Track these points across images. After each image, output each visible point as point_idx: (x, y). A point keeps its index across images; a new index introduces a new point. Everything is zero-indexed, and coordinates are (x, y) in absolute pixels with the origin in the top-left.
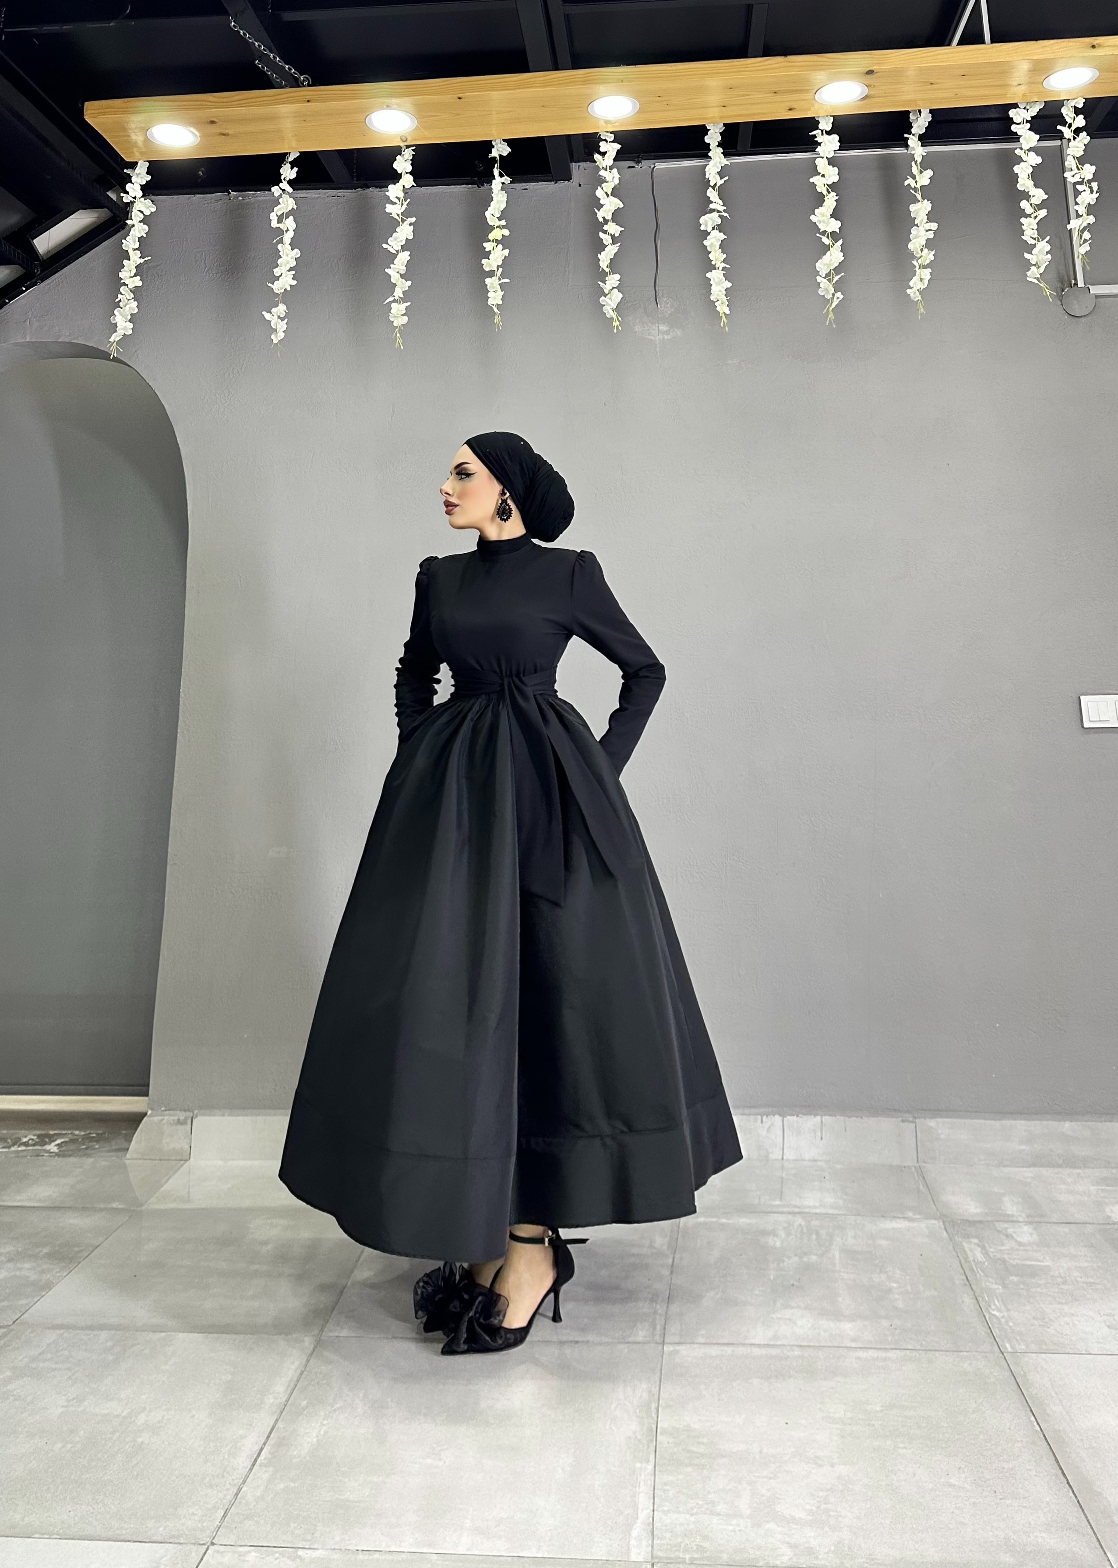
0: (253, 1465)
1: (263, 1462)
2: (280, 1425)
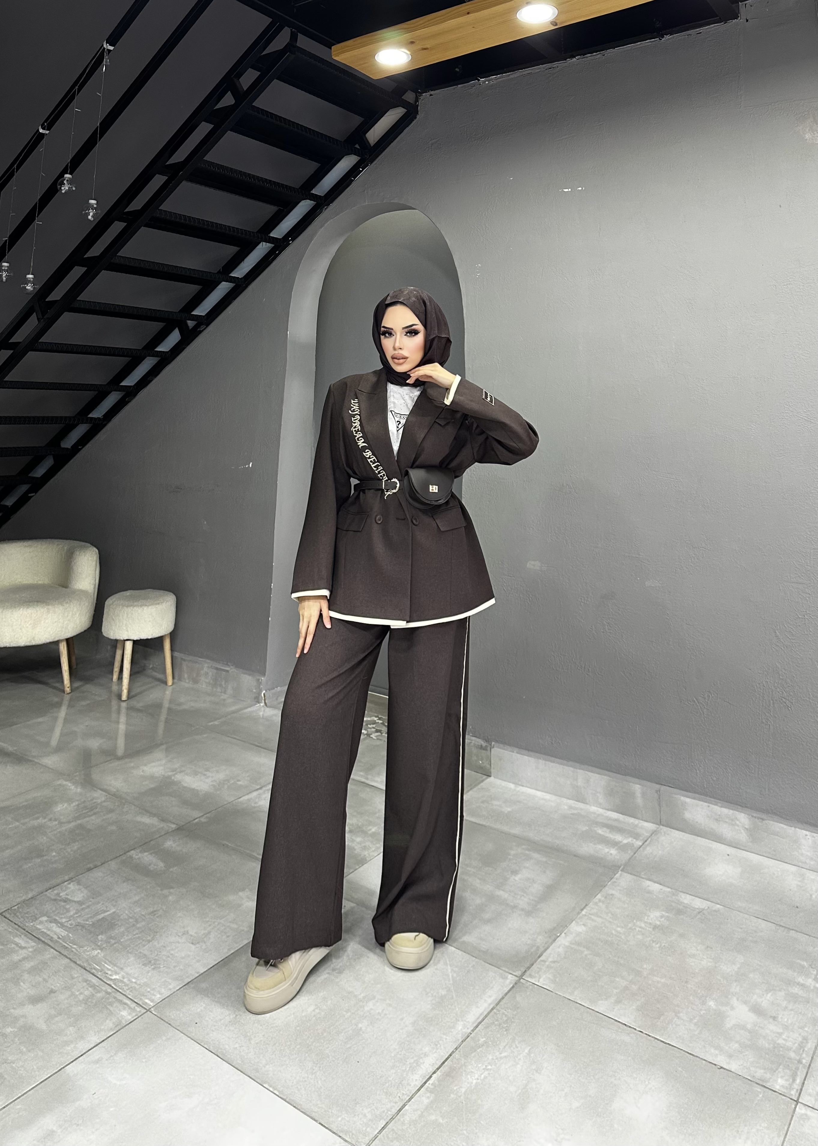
0: (422, 1086)
1: (430, 1086)
2: (456, 1055)
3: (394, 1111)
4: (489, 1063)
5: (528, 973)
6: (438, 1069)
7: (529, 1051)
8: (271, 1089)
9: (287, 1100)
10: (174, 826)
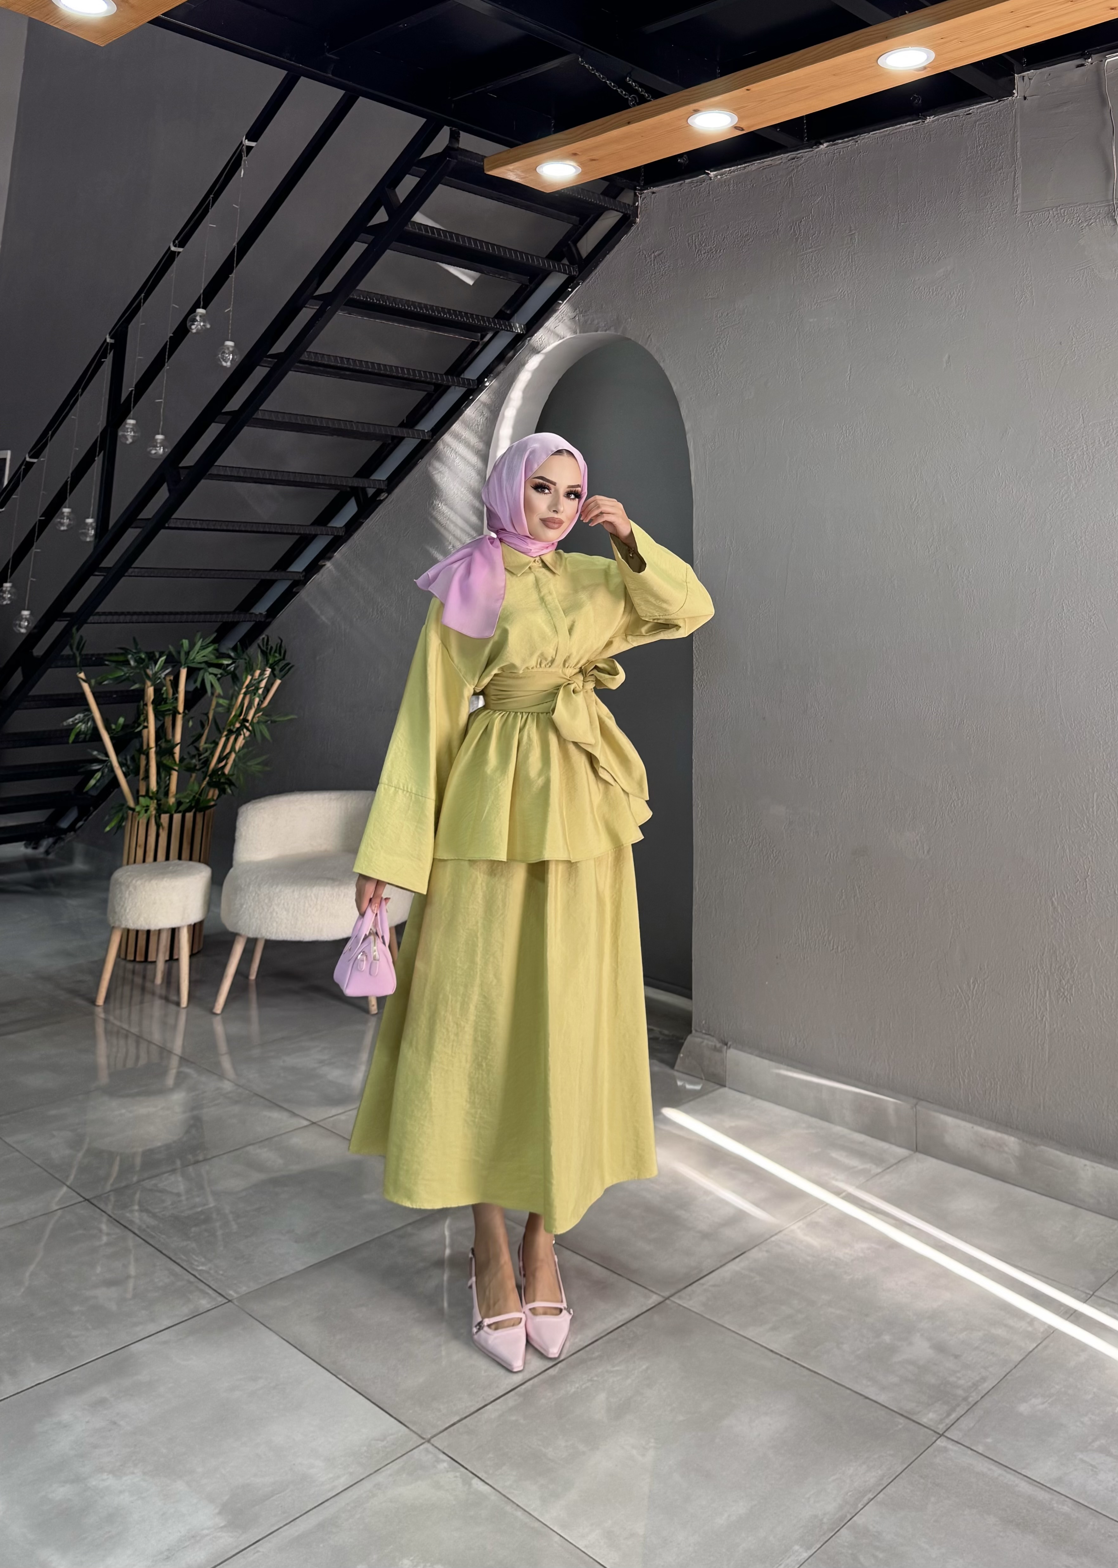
3: (473, 1409)
4: (597, 1376)
5: (676, 1296)
6: (536, 1376)
7: (647, 1368)
8: (345, 1380)
9: (359, 1391)
10: (306, 1123)
